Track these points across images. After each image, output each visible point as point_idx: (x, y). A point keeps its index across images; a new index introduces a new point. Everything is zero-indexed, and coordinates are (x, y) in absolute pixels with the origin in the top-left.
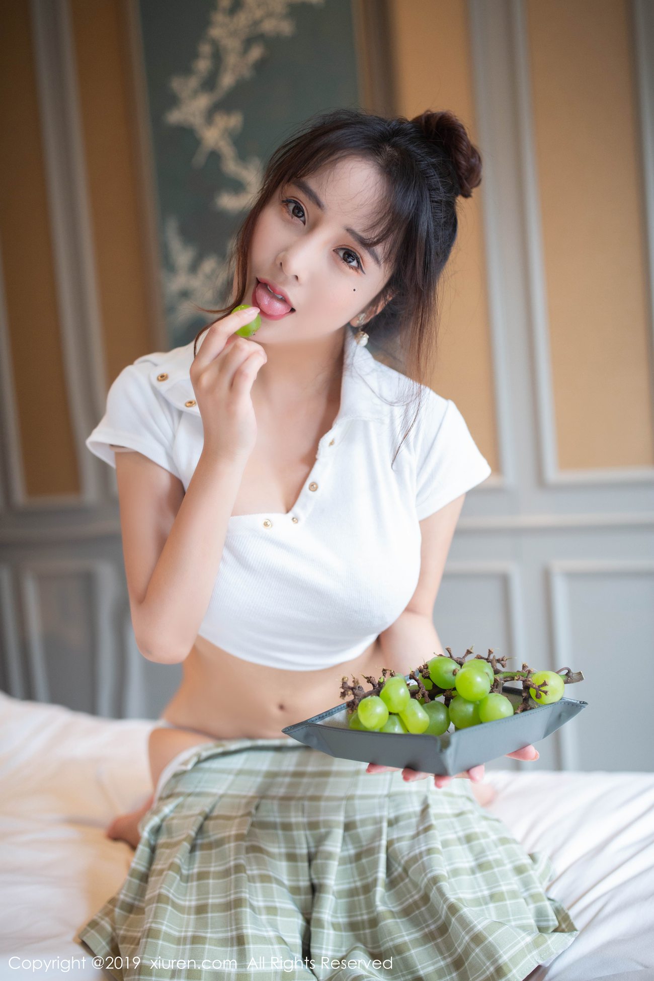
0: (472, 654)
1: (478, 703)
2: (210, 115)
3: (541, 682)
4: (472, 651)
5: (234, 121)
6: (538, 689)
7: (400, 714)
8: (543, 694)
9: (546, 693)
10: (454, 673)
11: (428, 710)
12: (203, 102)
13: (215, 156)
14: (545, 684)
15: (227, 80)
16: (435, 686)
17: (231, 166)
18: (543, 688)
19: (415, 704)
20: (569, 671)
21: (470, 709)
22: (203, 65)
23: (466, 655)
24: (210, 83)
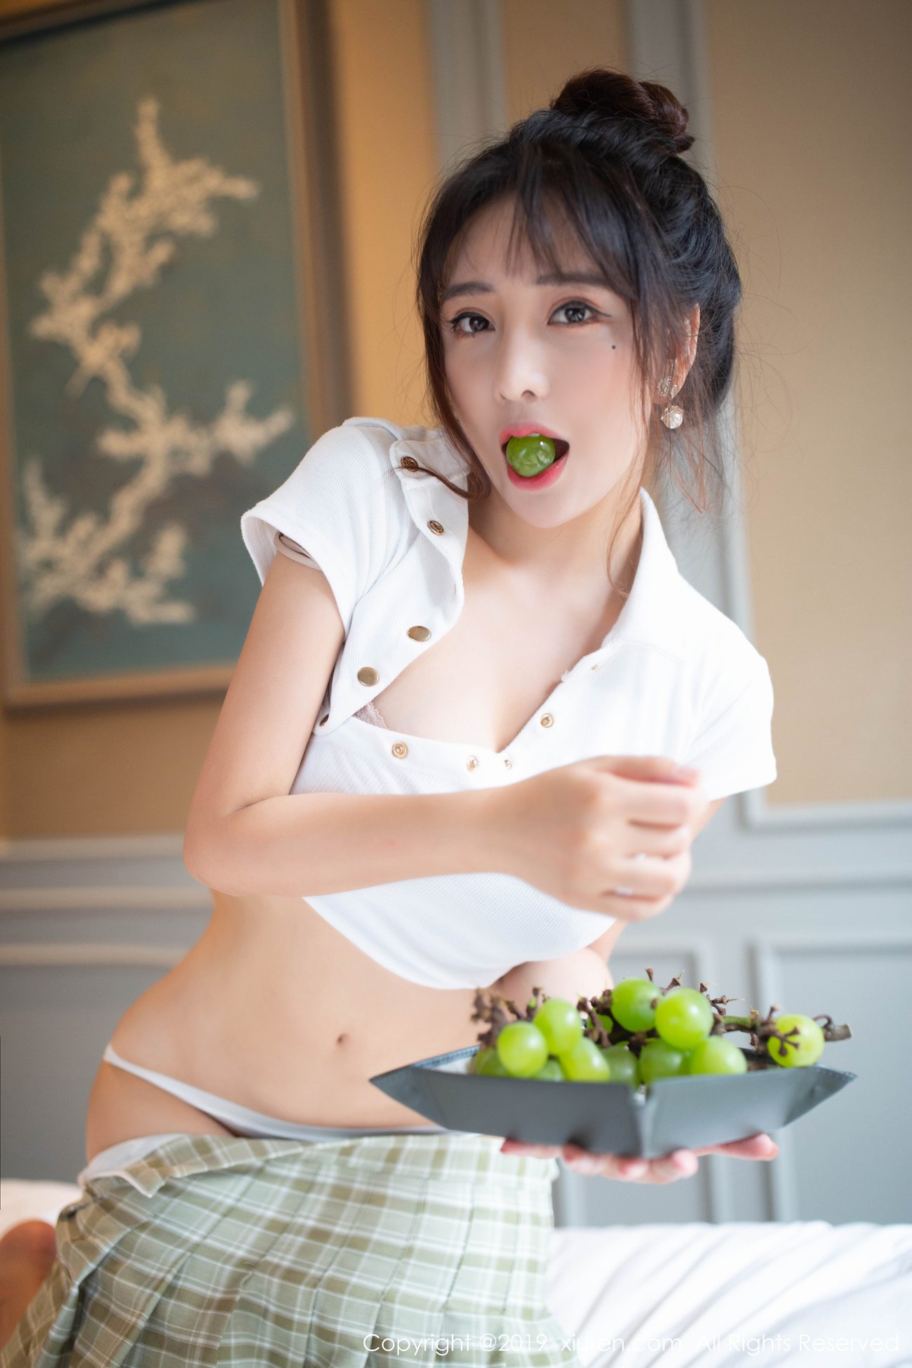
0: (678, 986)
1: (688, 1054)
2: (94, 329)
3: (789, 1029)
4: (679, 981)
5: (129, 337)
6: (783, 1039)
7: (563, 1059)
8: (789, 1048)
9: (796, 1045)
10: (653, 1005)
11: (609, 1057)
12: (85, 310)
13: (99, 383)
14: (795, 1032)
15: (120, 285)
16: (617, 1026)
17: (121, 396)
18: (794, 1039)
19: (589, 1047)
20: (830, 1021)
21: (676, 1060)
22: (87, 262)
23: (670, 987)
24: (97, 285)
